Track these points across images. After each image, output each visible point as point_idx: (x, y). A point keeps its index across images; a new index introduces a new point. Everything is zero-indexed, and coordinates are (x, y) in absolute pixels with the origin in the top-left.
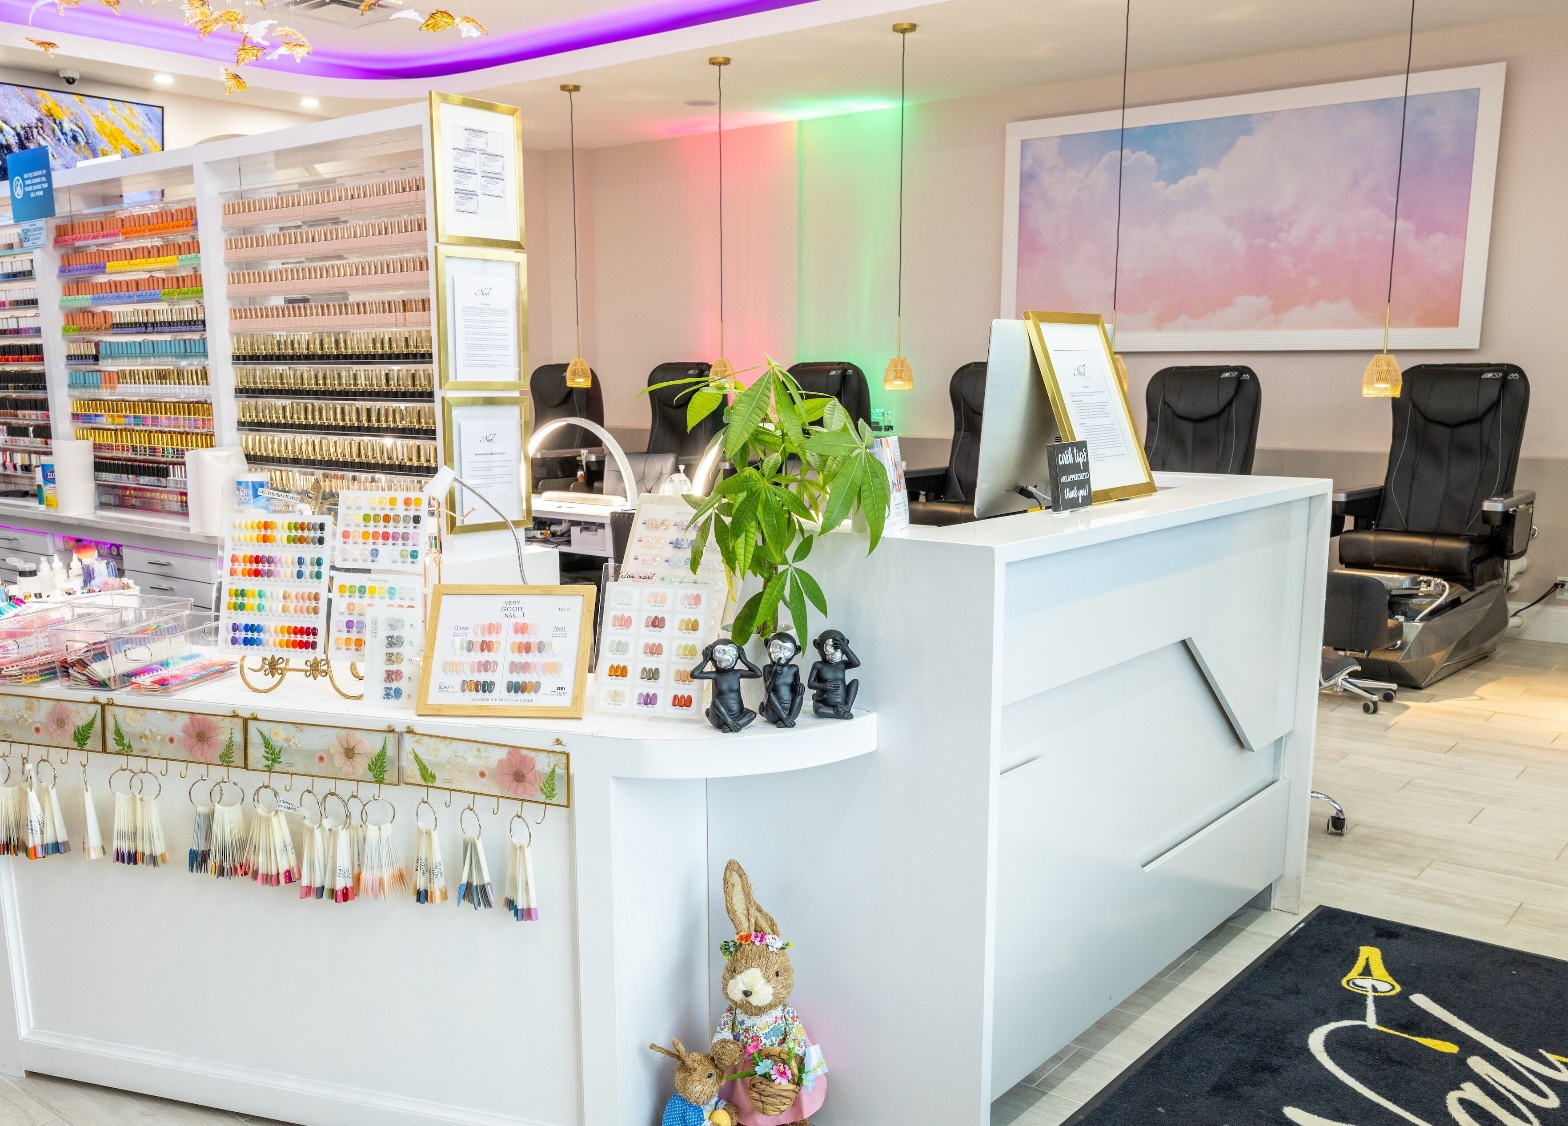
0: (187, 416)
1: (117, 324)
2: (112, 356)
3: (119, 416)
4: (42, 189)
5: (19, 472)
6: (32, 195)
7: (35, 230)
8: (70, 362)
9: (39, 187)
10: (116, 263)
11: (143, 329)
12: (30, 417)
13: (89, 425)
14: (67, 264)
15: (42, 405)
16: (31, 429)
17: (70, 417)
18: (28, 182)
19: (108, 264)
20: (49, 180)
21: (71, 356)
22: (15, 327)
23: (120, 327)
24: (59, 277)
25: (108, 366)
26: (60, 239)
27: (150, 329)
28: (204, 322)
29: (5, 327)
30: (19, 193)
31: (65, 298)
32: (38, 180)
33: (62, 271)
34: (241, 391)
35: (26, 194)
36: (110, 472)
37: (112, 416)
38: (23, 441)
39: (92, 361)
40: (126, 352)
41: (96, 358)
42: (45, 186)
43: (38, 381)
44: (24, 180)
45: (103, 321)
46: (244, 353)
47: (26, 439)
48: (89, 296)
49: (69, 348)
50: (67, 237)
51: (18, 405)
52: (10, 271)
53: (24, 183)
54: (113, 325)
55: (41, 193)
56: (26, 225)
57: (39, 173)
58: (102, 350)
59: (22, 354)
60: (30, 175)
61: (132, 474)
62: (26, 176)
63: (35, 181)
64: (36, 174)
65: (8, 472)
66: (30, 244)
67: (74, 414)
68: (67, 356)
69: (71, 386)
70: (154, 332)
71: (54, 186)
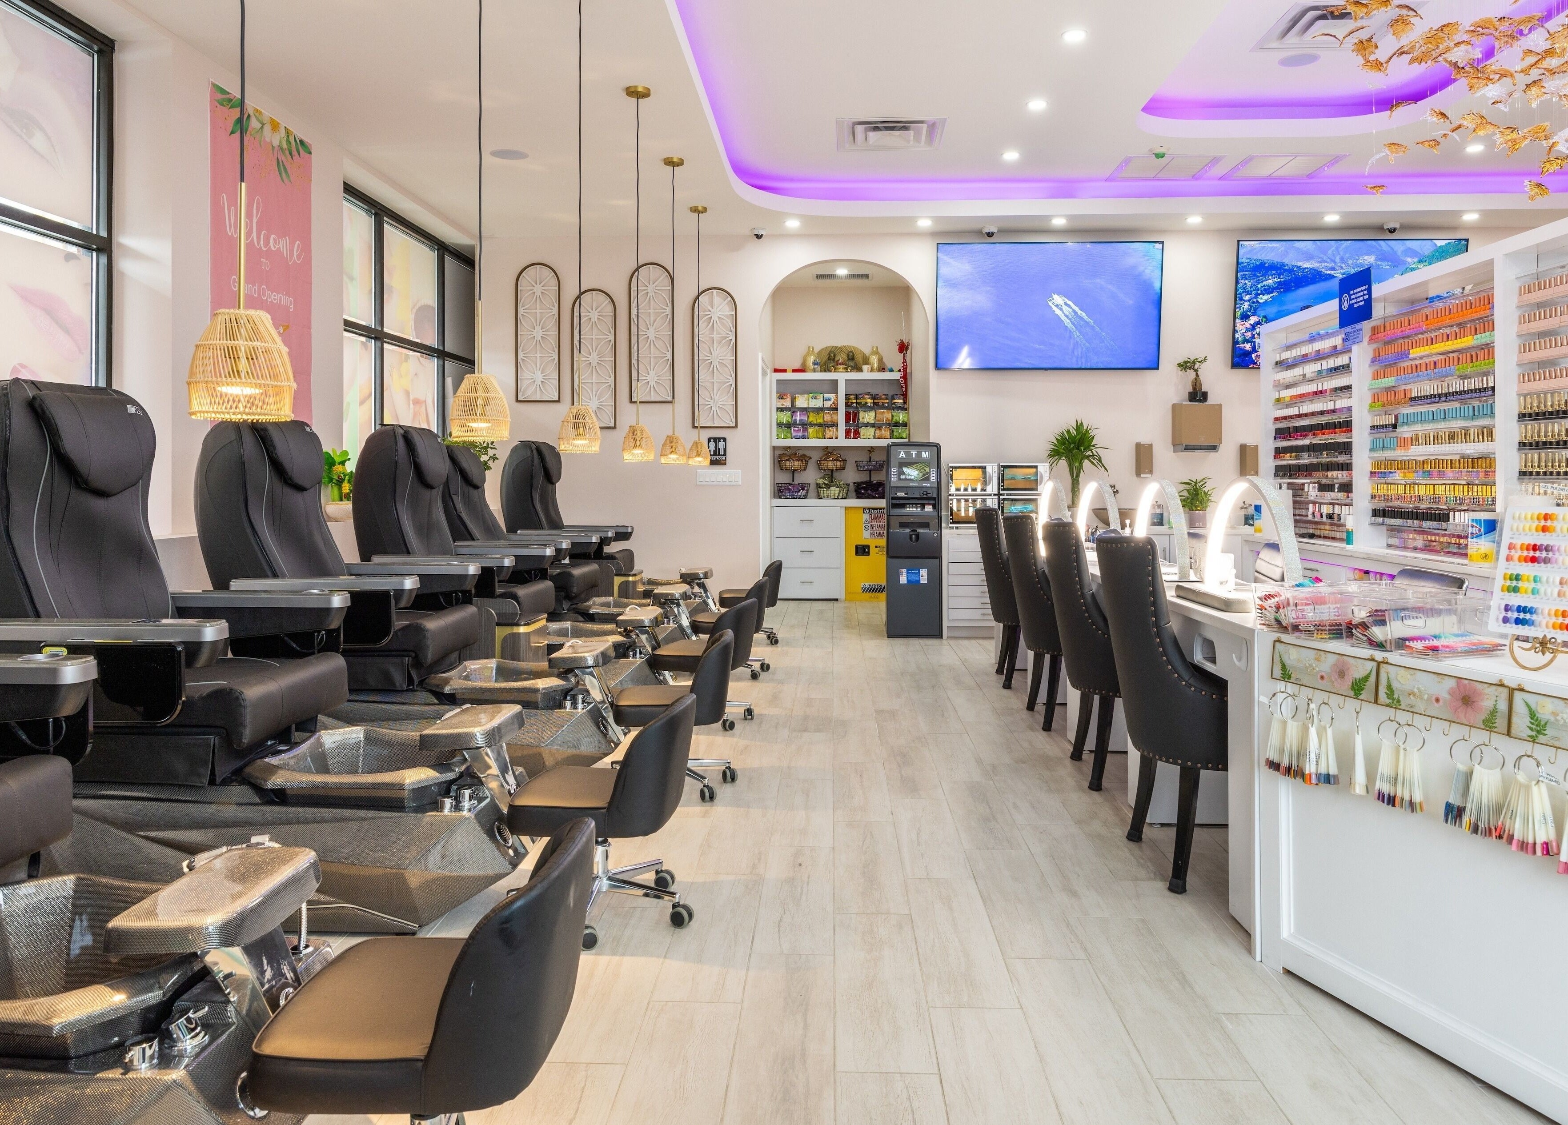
0: (1470, 470)
1: (1415, 398)
2: (1407, 423)
3: (1409, 472)
4: (1364, 300)
5: (1324, 519)
6: (1356, 306)
7: (1355, 332)
8: (1373, 431)
9: (1361, 299)
10: (1418, 349)
11: (1437, 399)
12: (1339, 476)
13: (1383, 481)
14: (1377, 355)
15: (1347, 467)
16: (1337, 486)
17: (1369, 475)
18: (1353, 297)
19: (1411, 351)
20: (1369, 291)
21: (1374, 426)
22: (1333, 408)
23: (1416, 400)
24: (1370, 366)
25: (1404, 431)
26: (1373, 337)
27: (1443, 399)
28: (1493, 389)
29: (1325, 409)
30: (1346, 305)
31: (1374, 381)
32: (1361, 294)
33: (1373, 361)
34: (1522, 445)
35: (1351, 306)
36: (1398, 518)
37: (1404, 472)
38: (1329, 496)
39: (1391, 429)
40: (1420, 419)
41: (1395, 426)
42: (1367, 297)
43: (1346, 448)
44: (1350, 295)
45: (1403, 396)
46: (1530, 411)
47: (1332, 494)
48: (1393, 378)
49: (1373, 420)
50: (1379, 335)
51: (1329, 467)
52: (1332, 365)
53: (1350, 297)
54: (1411, 398)
55: (1362, 303)
56: (1348, 329)
57: (1363, 288)
58: (1400, 420)
59: (1335, 428)
60: (1355, 291)
61: (1417, 519)
62: (1352, 292)
63: (1358, 295)
64: (1360, 289)
65: (1316, 519)
66: (1350, 342)
67: (1371, 473)
68: (1371, 427)
69: (1371, 450)
70: (1446, 401)
71: (1373, 296)
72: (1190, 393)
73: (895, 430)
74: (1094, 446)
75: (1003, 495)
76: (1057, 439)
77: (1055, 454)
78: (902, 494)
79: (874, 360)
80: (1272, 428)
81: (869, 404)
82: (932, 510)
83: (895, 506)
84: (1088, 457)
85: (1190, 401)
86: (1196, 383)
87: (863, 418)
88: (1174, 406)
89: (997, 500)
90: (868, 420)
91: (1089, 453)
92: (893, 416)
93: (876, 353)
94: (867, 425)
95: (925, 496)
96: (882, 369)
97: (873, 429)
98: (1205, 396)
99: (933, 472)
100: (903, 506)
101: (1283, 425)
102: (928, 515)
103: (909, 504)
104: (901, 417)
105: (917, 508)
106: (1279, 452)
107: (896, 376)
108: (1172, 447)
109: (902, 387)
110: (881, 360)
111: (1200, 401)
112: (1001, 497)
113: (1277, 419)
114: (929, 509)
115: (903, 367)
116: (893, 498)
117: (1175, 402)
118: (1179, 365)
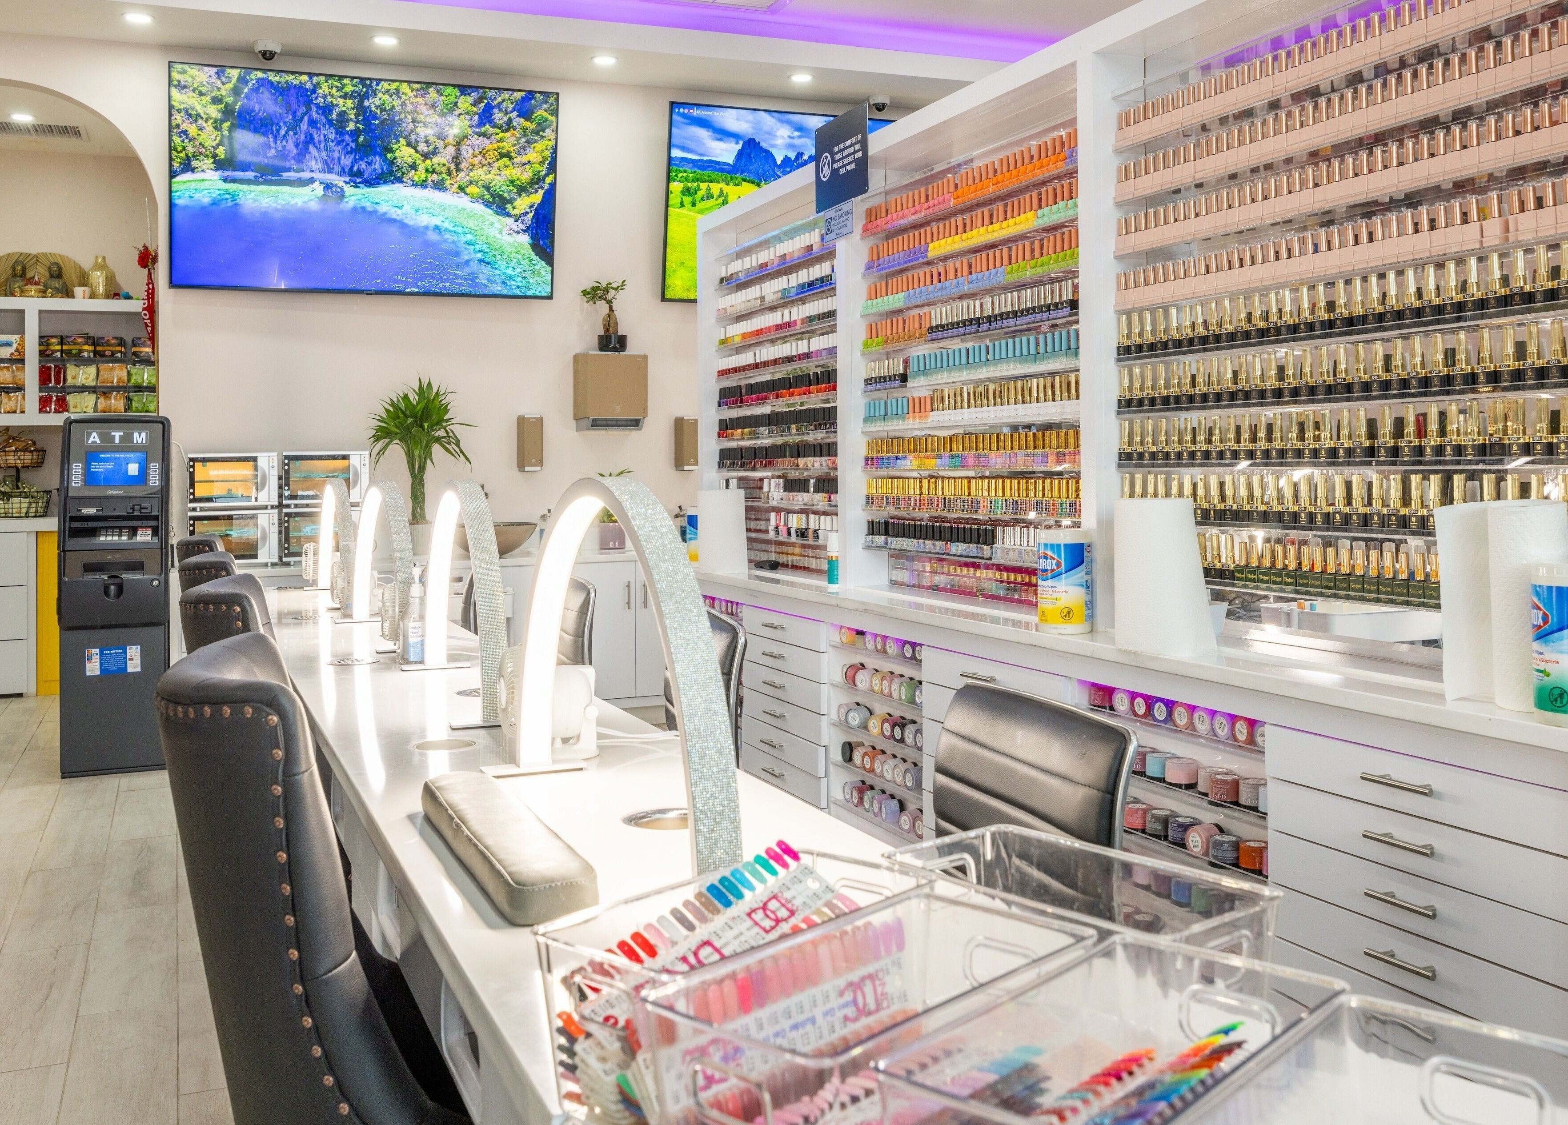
0: (1031, 451)
1: (937, 327)
2: (925, 372)
3: (928, 457)
4: (855, 161)
5: (793, 538)
6: (842, 171)
7: (841, 216)
8: (869, 387)
9: (850, 159)
10: (943, 241)
11: (975, 327)
12: (814, 465)
13: (886, 472)
14: (875, 257)
15: (828, 450)
16: (812, 481)
17: (863, 462)
18: (837, 157)
19: (931, 246)
20: (864, 144)
21: (871, 379)
22: (806, 350)
23: (938, 331)
24: (864, 276)
25: (918, 387)
26: (869, 226)
27: (985, 326)
28: (1074, 304)
29: (794, 353)
30: (826, 171)
31: (870, 302)
32: (851, 150)
33: (869, 267)
34: (1126, 405)
35: (835, 172)
36: (909, 537)
37: (920, 458)
38: (801, 499)
39: (898, 383)
40: (946, 363)
41: (904, 378)
42: (859, 155)
43: (827, 418)
44: (832, 155)
45: (917, 326)
46: (1139, 341)
47: (805, 495)
48: (901, 295)
49: (869, 369)
50: (879, 221)
51: (800, 450)
52: (806, 280)
53: (833, 158)
54: (931, 328)
55: (853, 166)
56: (831, 213)
57: (854, 140)
58: (913, 367)
59: (810, 385)
60: (841, 146)
61: (941, 539)
62: (836, 149)
63: (846, 153)
64: (848, 143)
65: (781, 538)
66: (833, 235)
67: (867, 459)
68: (866, 380)
69: (867, 420)
70: (989, 330)
71: (870, 153)
72: (601, 337)
73: (136, 399)
74: (448, 420)
75: (288, 506)
76: (387, 411)
77: (383, 434)
78: (92, 511)
79: (98, 279)
80: (713, 387)
81: (86, 354)
82: (149, 538)
83: (76, 533)
84: (438, 440)
85: (601, 349)
86: (610, 322)
87: (74, 378)
88: (576, 358)
89: (276, 516)
90: (84, 382)
91: (441, 433)
92: (129, 374)
93: (103, 266)
94: (83, 389)
95: (136, 513)
96: (114, 294)
97: (93, 397)
98: (621, 343)
99: (155, 469)
100: (94, 532)
101: (730, 382)
102: (144, 546)
103: (106, 528)
104: (144, 375)
105: (120, 535)
106: (725, 427)
107: (136, 306)
108: (574, 422)
109: (147, 325)
110: (110, 279)
111: (615, 349)
112: (285, 510)
113: (722, 373)
114: (144, 536)
115: (148, 291)
116: (73, 519)
117: (578, 350)
118: (585, 293)
